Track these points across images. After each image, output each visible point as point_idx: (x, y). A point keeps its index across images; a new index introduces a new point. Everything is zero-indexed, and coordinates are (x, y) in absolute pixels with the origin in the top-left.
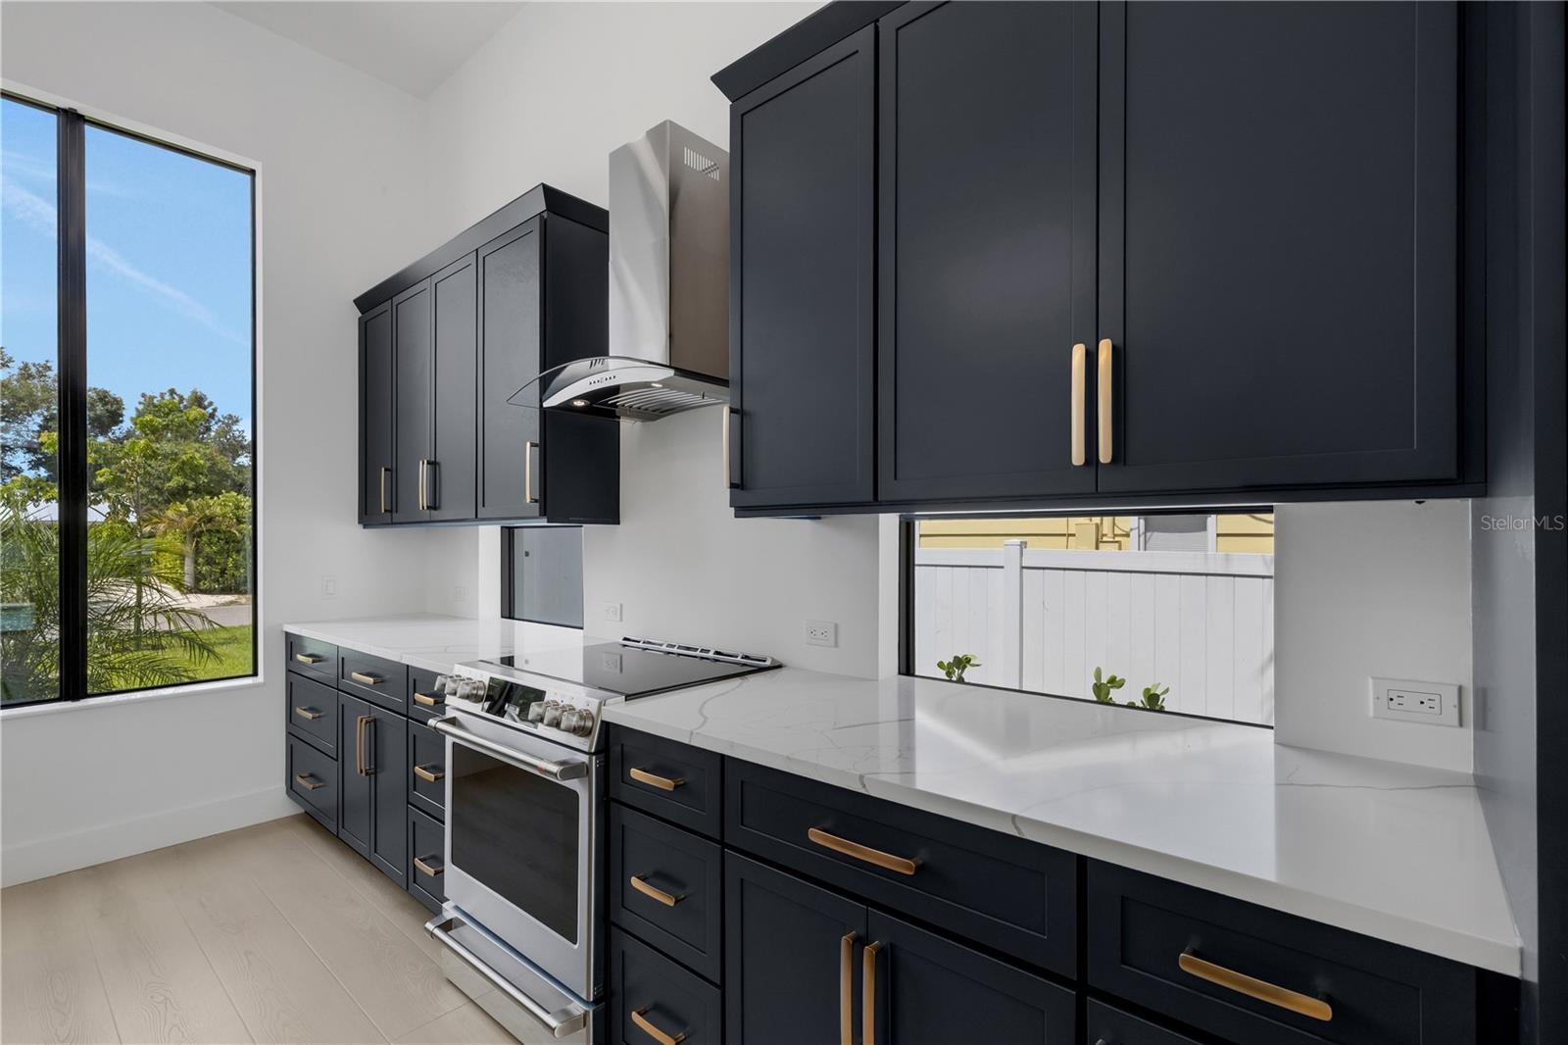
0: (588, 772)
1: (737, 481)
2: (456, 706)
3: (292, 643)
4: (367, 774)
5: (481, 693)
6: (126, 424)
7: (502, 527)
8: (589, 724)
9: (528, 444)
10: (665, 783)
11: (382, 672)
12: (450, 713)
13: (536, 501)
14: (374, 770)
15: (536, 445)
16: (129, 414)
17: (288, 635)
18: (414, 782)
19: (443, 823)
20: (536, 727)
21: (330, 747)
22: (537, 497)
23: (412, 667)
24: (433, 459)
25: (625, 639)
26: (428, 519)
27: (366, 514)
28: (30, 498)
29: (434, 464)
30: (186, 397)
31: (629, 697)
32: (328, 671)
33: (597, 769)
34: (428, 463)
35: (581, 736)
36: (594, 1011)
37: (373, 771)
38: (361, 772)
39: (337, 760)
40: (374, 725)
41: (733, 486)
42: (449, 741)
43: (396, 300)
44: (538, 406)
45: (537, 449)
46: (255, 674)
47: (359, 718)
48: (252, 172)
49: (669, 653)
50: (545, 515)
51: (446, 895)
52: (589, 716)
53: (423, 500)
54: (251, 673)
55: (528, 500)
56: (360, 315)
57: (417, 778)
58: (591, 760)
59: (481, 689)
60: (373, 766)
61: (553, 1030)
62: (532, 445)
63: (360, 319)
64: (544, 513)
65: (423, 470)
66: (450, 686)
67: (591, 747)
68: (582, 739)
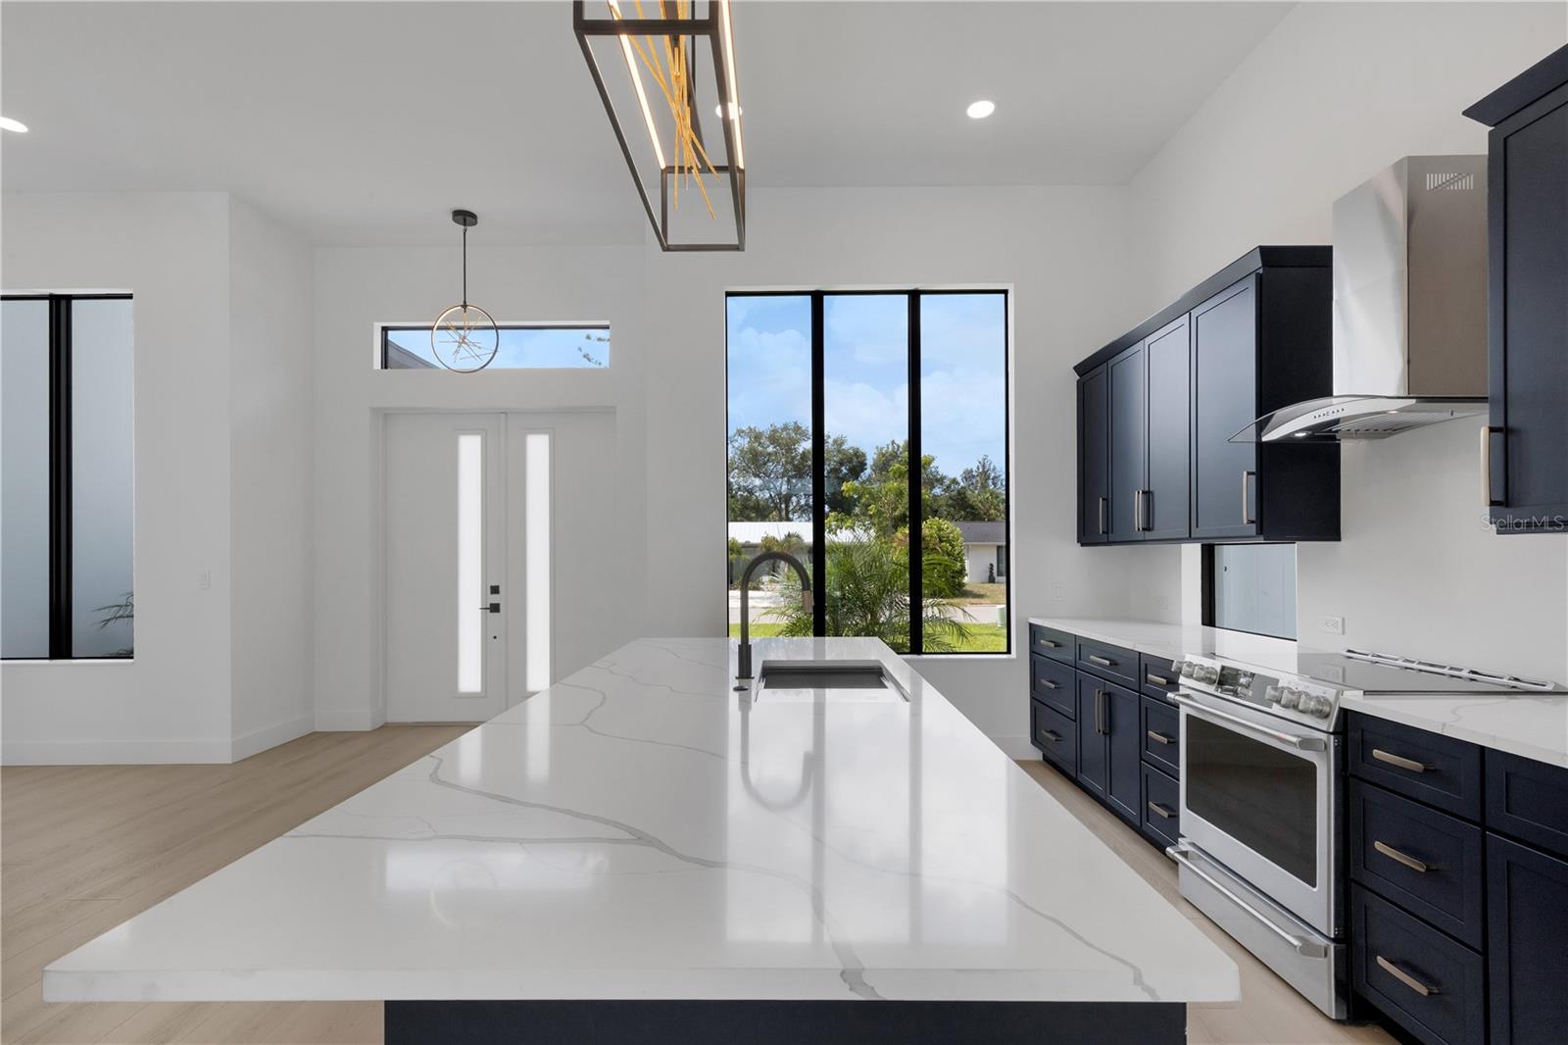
0: (1326, 747)
1: (1500, 497)
2: (1190, 685)
3: (1034, 631)
4: (1104, 733)
5: (1214, 677)
6: (868, 471)
7: (1202, 545)
8: (1326, 709)
9: (1245, 473)
10: (1415, 766)
11: (1116, 657)
12: (1183, 690)
13: (1253, 522)
14: (1110, 730)
15: (1252, 473)
16: (870, 462)
17: (1031, 624)
18: (1145, 743)
19: (1178, 780)
20: (1271, 708)
21: (1070, 710)
22: (1254, 519)
23: (1144, 654)
24: (1147, 489)
25: (1349, 651)
26: (1142, 539)
27: (1084, 534)
28: (838, 527)
29: (1148, 494)
30: (901, 445)
31: (1366, 693)
32: (1068, 655)
33: (1335, 747)
34: (1143, 492)
35: (1318, 717)
36: (1335, 947)
37: (1107, 731)
38: (1099, 731)
39: (1075, 721)
40: (1109, 697)
41: (1492, 503)
42: (1183, 711)
43: (1111, 362)
44: (1254, 440)
45: (1254, 477)
46: (1009, 652)
47: (1097, 691)
48: (1005, 292)
49: (1407, 668)
50: (1261, 534)
51: (1181, 832)
52: (1326, 702)
53: (1139, 520)
54: (1005, 650)
55: (1245, 521)
56: (1078, 378)
57: (1149, 740)
58: (1329, 739)
59: (1214, 674)
60: (1108, 729)
61: (1295, 947)
62: (1249, 474)
63: (1078, 382)
64: (1260, 531)
65: (1138, 500)
66: (1185, 669)
67: (1329, 727)
68: (1320, 721)
